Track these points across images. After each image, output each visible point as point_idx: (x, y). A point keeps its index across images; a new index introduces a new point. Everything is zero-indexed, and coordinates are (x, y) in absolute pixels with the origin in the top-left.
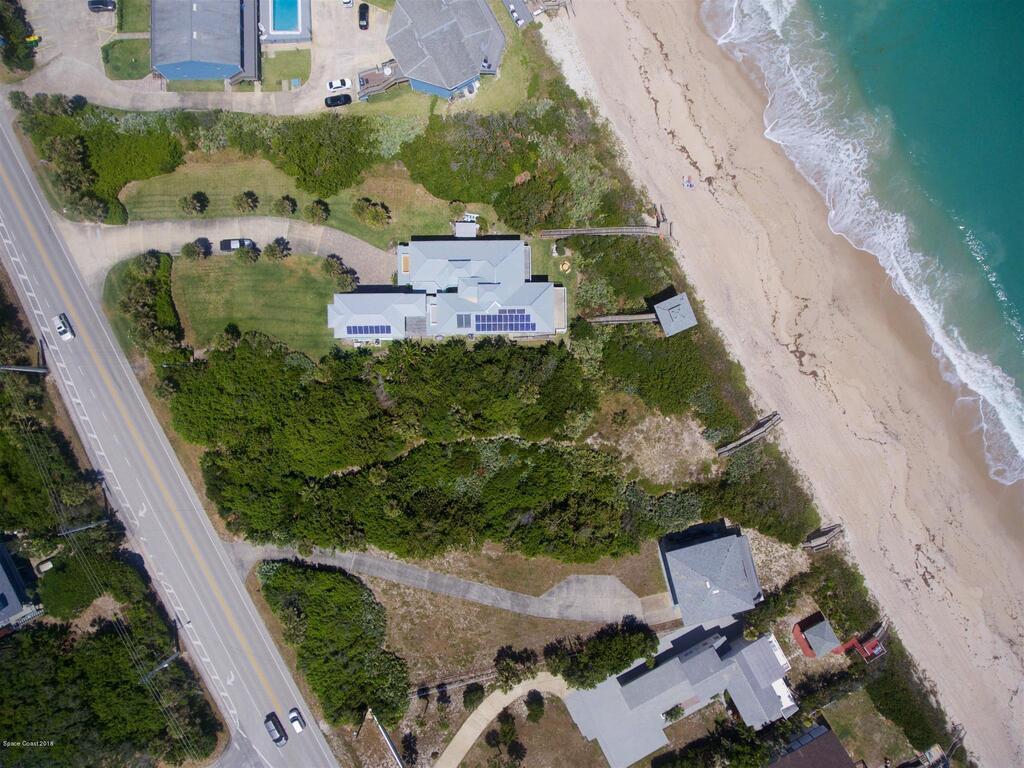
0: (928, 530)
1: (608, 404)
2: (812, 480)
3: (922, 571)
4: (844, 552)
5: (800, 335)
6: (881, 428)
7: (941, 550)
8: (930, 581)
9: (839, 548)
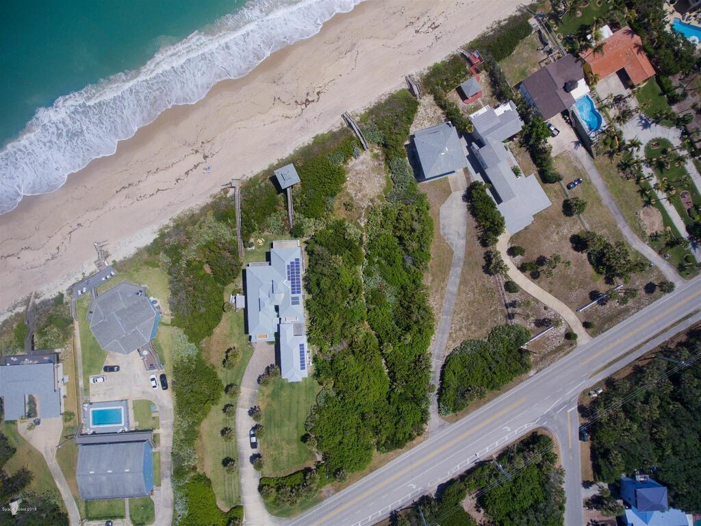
0: (407, 26)
1: (340, 214)
2: (381, 94)
3: (430, 30)
4: (421, 75)
5: (296, 102)
6: (349, 54)
7: (418, 18)
8: (436, 25)
9: (419, 78)
